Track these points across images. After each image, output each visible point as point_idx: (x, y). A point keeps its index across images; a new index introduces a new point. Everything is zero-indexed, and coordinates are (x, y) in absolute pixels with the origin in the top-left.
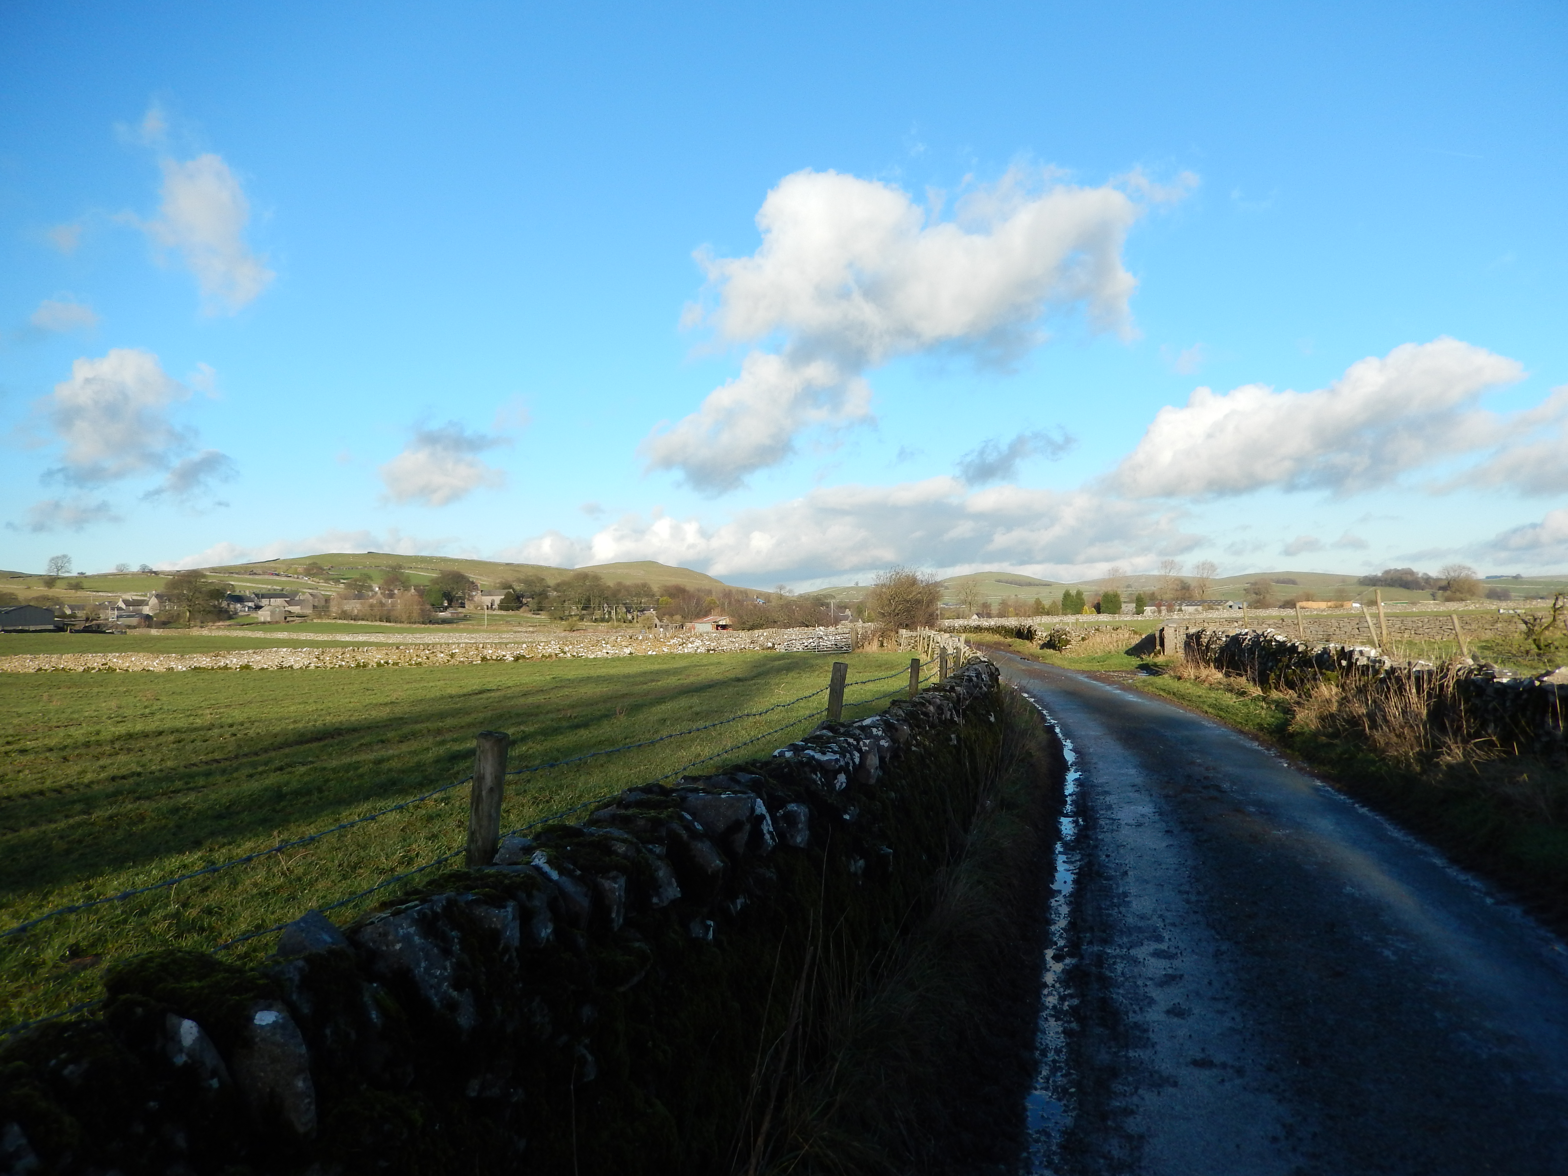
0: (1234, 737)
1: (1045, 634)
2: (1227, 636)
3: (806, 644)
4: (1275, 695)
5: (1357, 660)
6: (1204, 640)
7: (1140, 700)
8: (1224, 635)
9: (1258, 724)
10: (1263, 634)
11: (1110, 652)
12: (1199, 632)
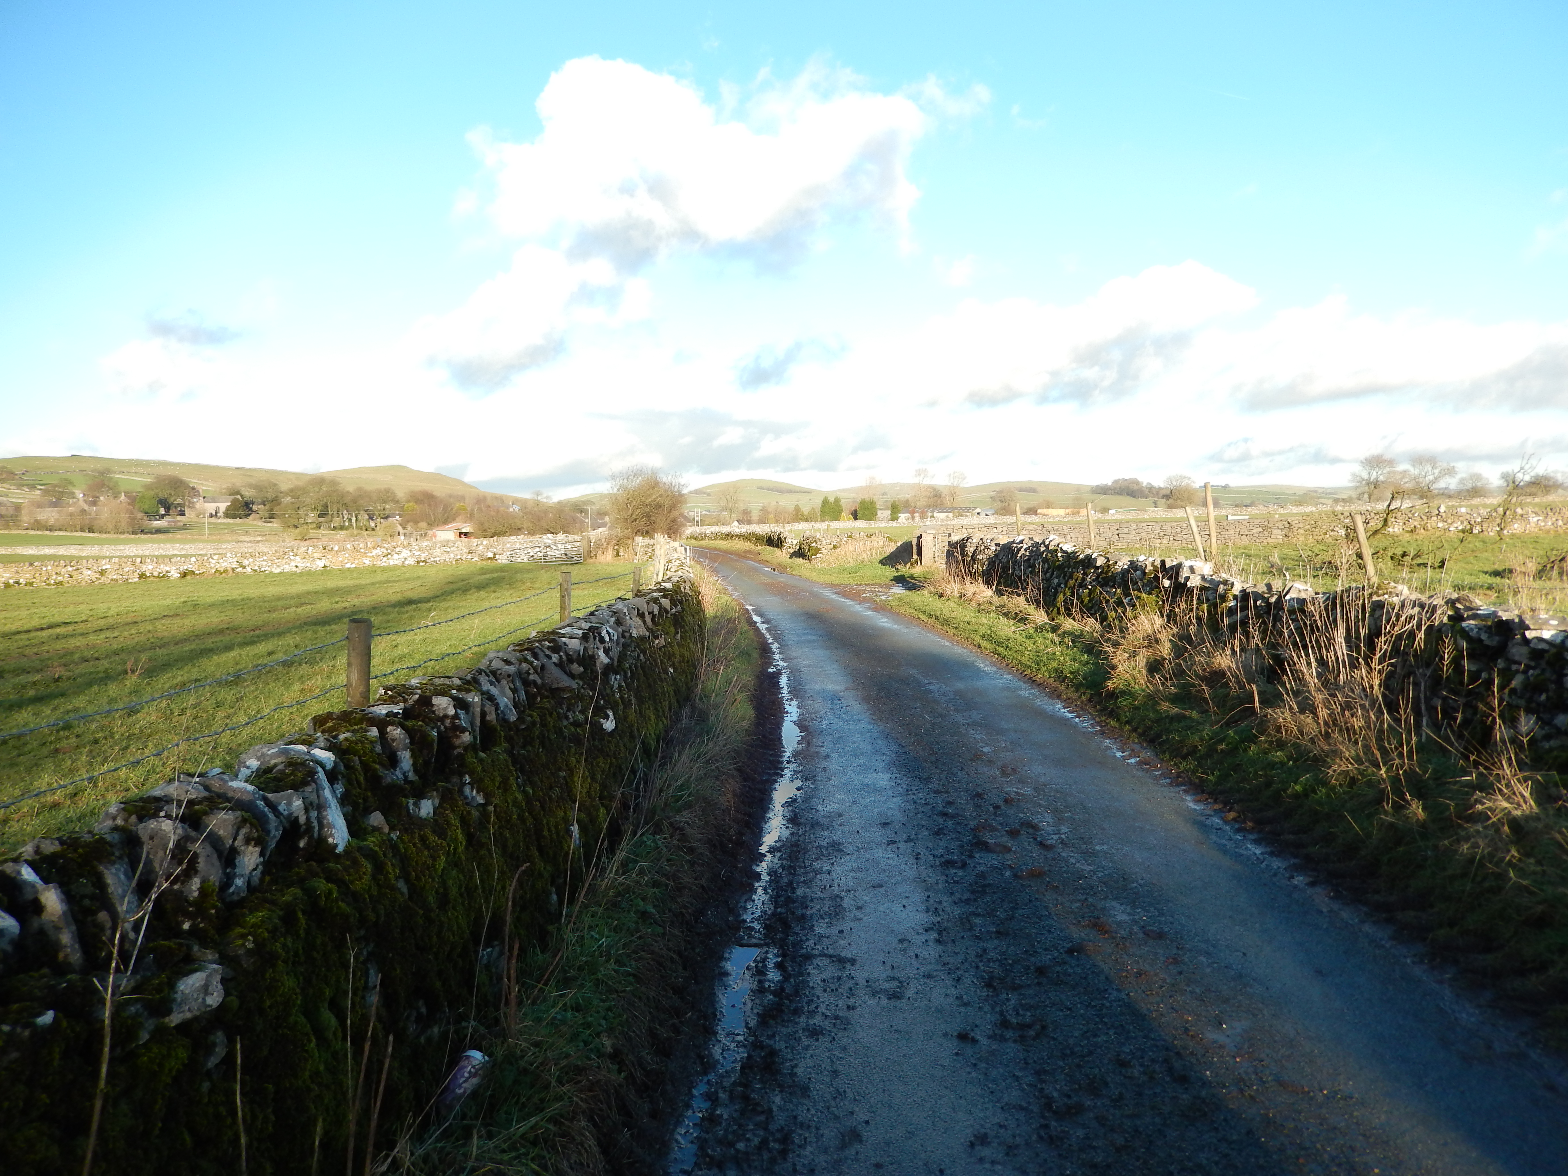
0: (1026, 692)
1: (795, 542)
2: (997, 545)
3: (531, 554)
4: (1068, 624)
5: (1187, 579)
6: (970, 550)
7: (895, 626)
8: (993, 544)
9: (1056, 670)
10: (1044, 543)
11: (863, 562)
12: (963, 540)
